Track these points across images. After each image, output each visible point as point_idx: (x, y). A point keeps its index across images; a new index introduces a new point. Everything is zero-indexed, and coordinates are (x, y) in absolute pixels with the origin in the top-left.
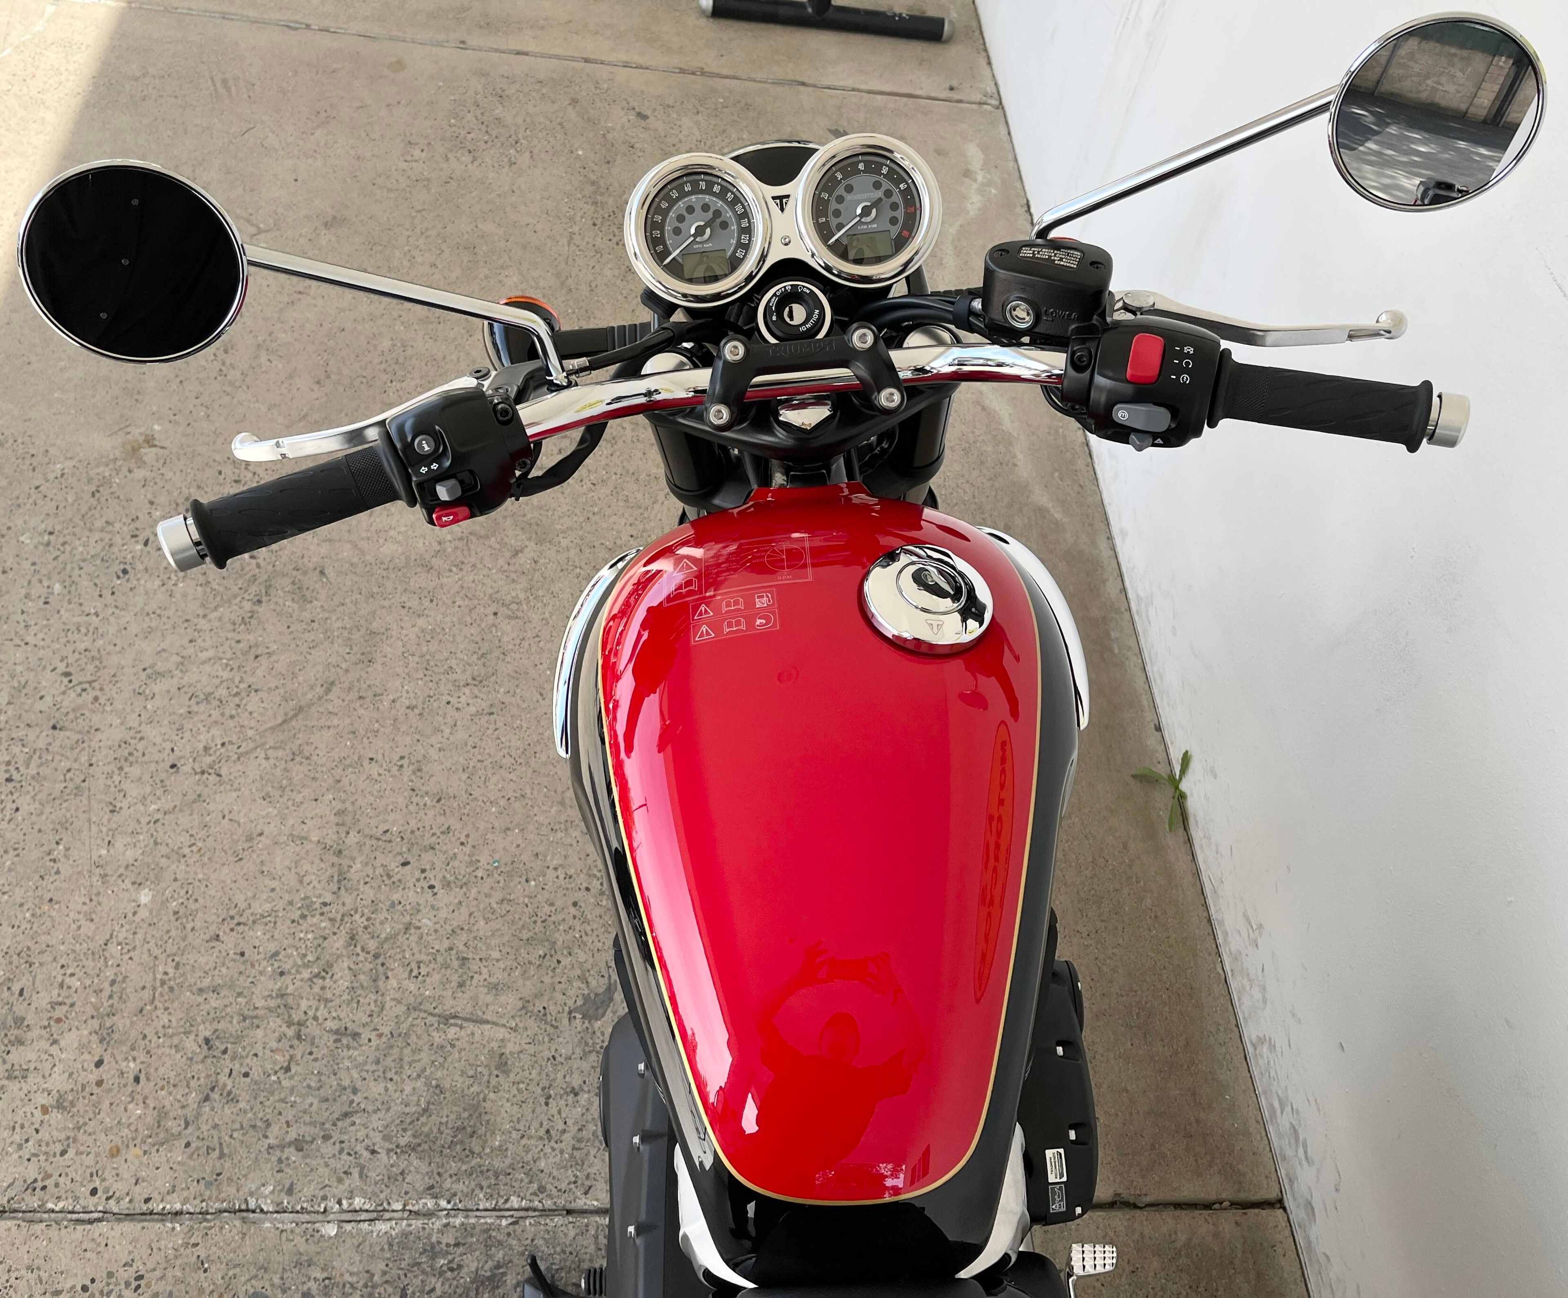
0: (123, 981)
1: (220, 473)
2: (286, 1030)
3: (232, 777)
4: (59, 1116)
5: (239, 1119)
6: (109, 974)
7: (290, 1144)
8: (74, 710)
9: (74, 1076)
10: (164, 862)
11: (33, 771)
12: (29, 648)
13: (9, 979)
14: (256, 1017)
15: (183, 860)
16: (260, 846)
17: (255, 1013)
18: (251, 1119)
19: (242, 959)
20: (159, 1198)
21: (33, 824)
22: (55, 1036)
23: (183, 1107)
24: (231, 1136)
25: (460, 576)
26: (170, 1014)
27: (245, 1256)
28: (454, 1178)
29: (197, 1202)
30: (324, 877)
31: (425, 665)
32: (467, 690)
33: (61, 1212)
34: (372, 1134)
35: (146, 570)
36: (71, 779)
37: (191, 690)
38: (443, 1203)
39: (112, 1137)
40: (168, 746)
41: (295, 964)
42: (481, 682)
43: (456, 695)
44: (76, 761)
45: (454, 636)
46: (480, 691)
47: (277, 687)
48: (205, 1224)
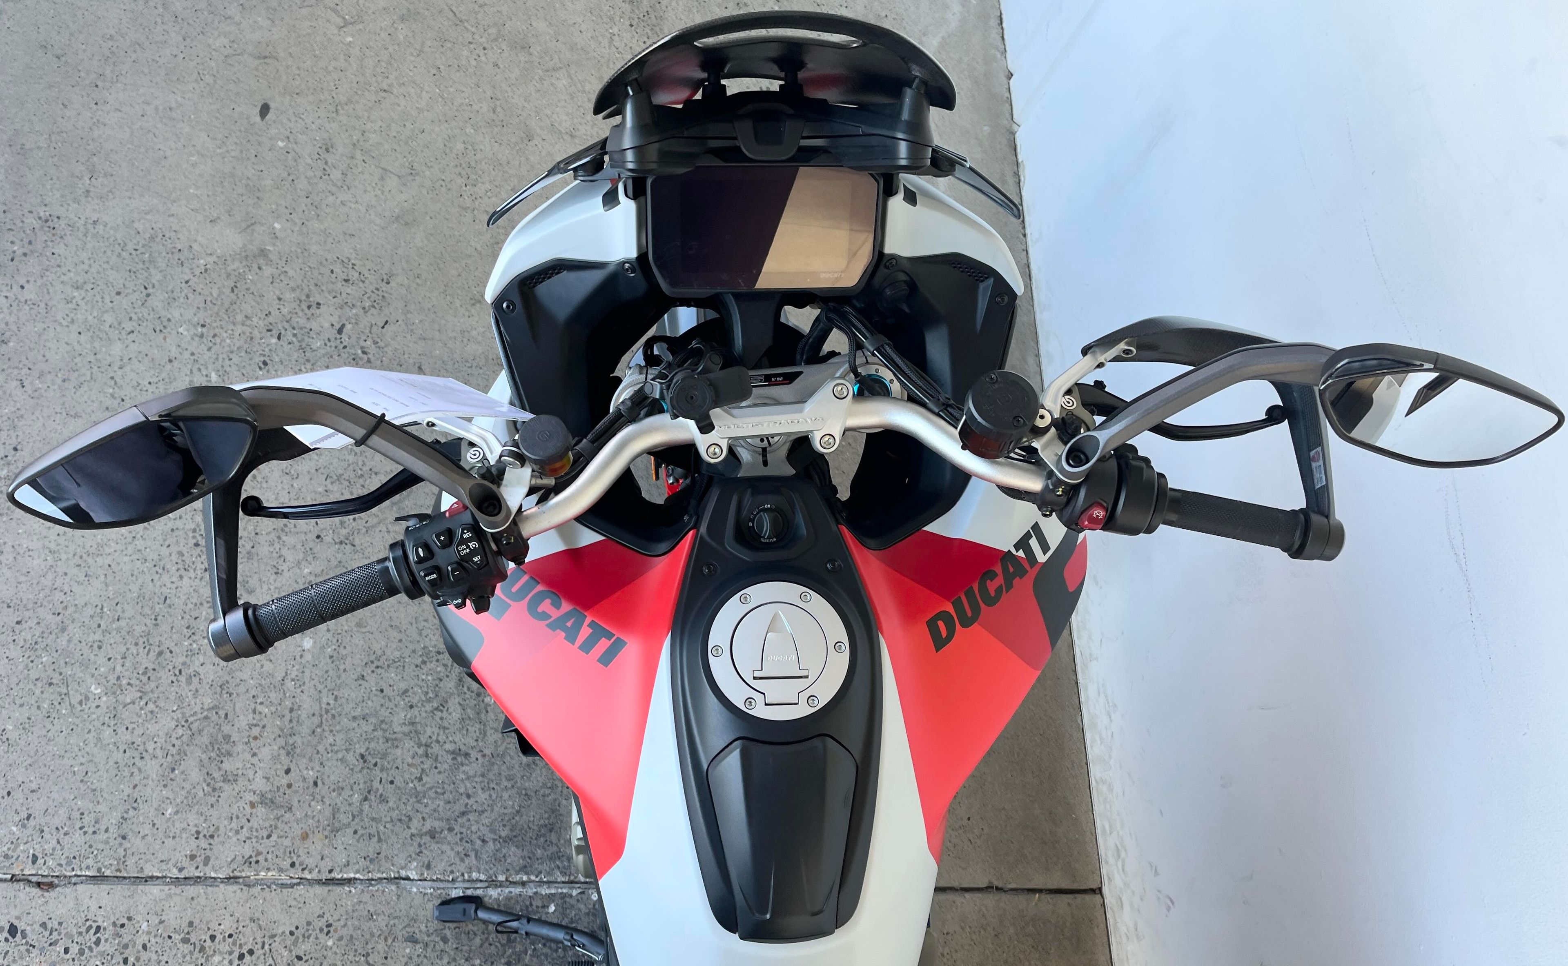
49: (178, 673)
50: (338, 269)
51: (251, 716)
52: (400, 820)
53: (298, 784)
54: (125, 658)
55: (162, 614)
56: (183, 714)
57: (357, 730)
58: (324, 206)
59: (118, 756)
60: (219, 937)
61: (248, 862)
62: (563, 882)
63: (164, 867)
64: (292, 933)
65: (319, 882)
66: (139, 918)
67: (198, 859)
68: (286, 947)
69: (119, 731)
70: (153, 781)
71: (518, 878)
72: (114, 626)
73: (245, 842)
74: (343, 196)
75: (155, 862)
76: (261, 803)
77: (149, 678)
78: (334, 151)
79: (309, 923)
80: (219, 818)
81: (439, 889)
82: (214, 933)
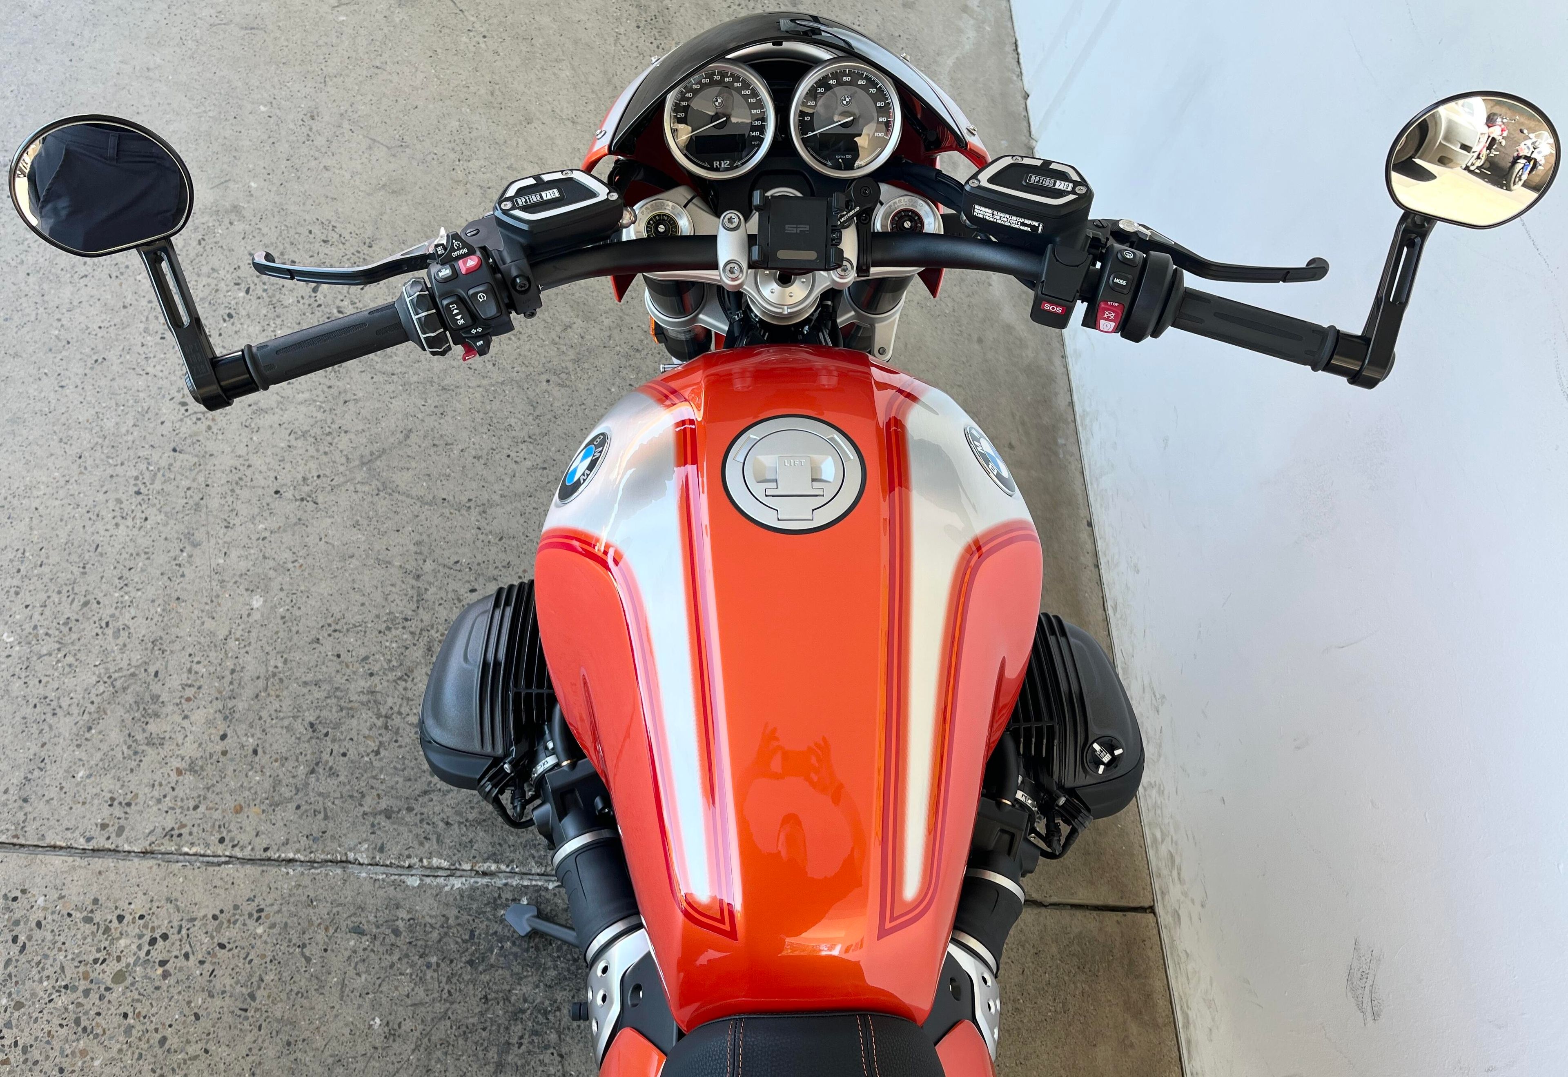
0: (242, 671)
1: (310, 232)
2: (376, 721)
3: (326, 506)
4: (192, 778)
5: (340, 789)
6: (229, 664)
7: (381, 812)
8: (191, 436)
9: (204, 746)
10: (272, 574)
11: (157, 486)
12: (149, 378)
13: (146, 663)
14: (351, 709)
15: (287, 573)
16: (352, 566)
17: (350, 705)
18: (349, 791)
19: (338, 660)
20: (275, 848)
21: (160, 532)
22: (186, 712)
23: (294, 777)
24: (333, 803)
25: (518, 344)
26: (281, 700)
27: (346, 898)
28: (512, 848)
29: (305, 853)
30: (406, 599)
31: (489, 421)
32: (523, 446)
33: (194, 855)
34: (446, 809)
35: (248, 316)
36: (191, 497)
37: (291, 427)
38: (503, 867)
39: (236, 797)
40: (272, 475)
41: (382, 667)
42: (535, 440)
43: (515, 449)
44: (194, 480)
45: (513, 398)
46: (534, 448)
47: (363, 430)
48: (313, 871)
49: (104, 625)
50: (316, 229)
51: (185, 676)
52: (351, 797)
53: (234, 752)
54: (45, 606)
55: (92, 562)
56: (107, 669)
57: (307, 697)
58: (305, 170)
59: (28, 711)
60: (128, 918)
61: (169, 834)
62: (538, 874)
63: (69, 835)
64: (215, 917)
65: (252, 861)
66: (34, 891)
67: (110, 829)
68: (207, 933)
69: (31, 684)
70: (65, 740)
71: (485, 867)
72: (36, 571)
73: (167, 812)
74: (328, 161)
75: (60, 828)
76: (190, 771)
77: (70, 629)
78: (320, 118)
79: (236, 907)
80: (139, 785)
81: (392, 875)
82: (122, 913)
